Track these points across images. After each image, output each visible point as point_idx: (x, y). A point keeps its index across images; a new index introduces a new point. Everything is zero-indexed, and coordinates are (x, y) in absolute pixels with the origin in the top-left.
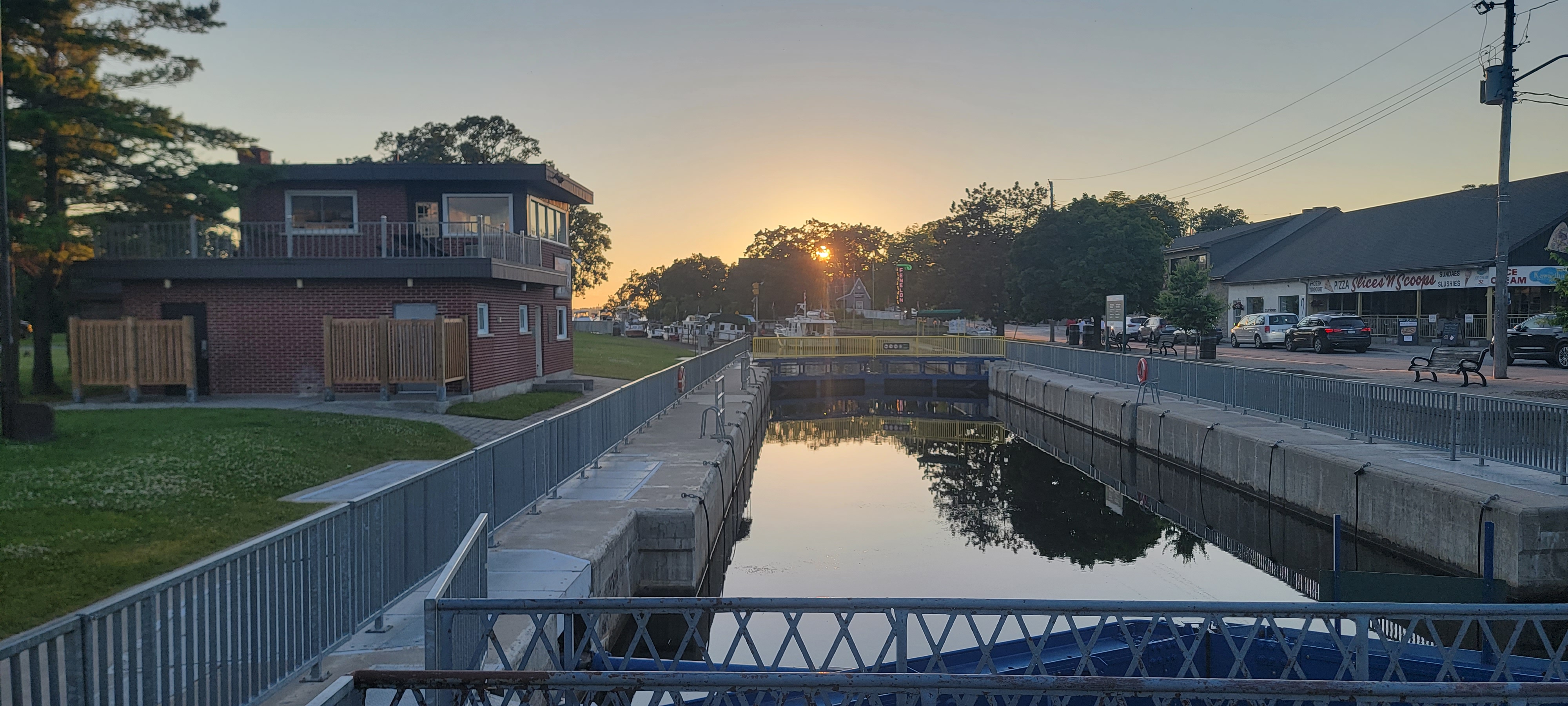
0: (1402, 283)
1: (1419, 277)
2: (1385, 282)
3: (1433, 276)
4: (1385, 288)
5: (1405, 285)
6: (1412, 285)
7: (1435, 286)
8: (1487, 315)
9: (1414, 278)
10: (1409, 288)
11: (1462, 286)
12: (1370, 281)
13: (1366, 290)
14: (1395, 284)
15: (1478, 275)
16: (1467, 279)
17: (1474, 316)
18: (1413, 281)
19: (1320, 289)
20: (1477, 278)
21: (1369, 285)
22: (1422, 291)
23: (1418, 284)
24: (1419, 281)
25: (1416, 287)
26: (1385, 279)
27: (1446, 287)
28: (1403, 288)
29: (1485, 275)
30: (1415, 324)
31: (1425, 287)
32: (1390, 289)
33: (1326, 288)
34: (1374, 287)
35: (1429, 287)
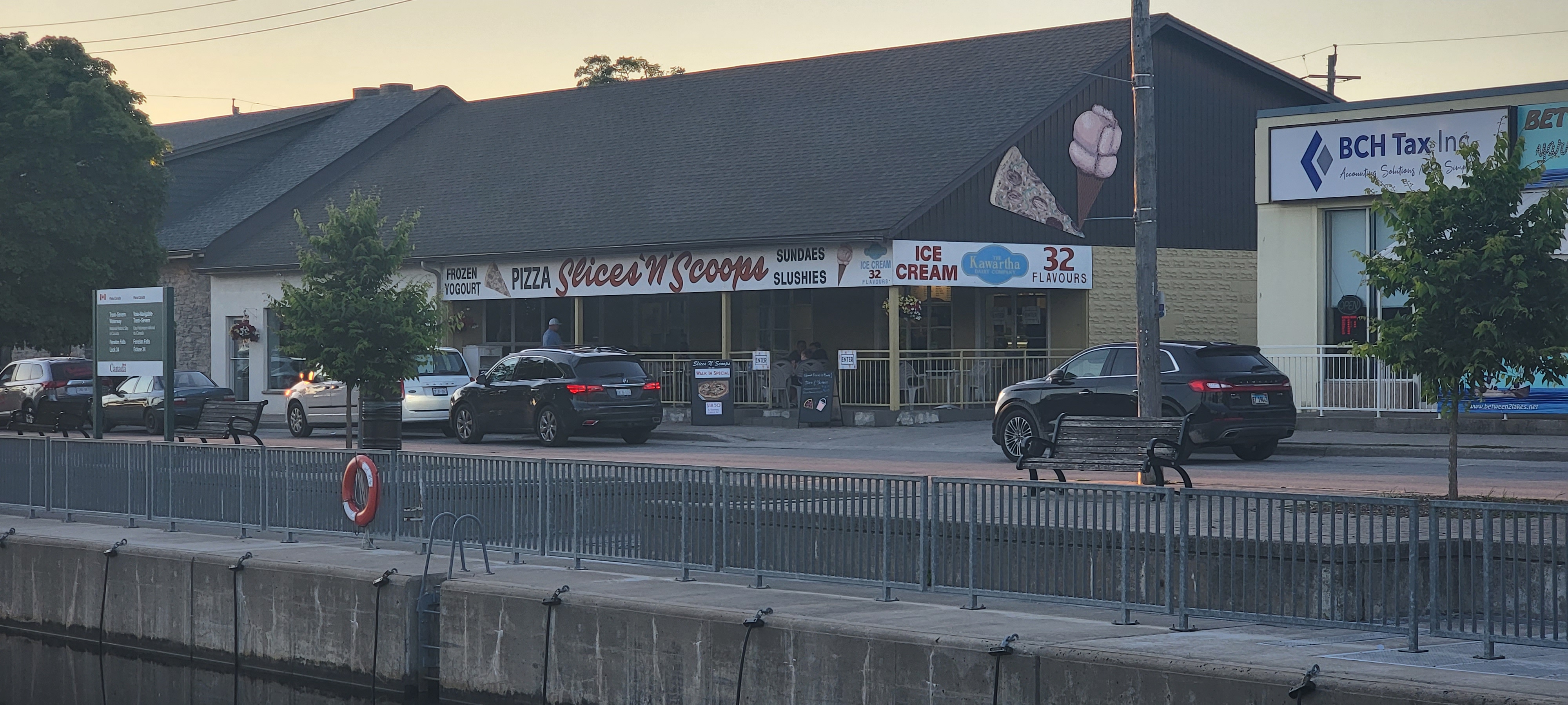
0: (685, 274)
1: (727, 262)
2: (644, 270)
3: (762, 259)
4: (642, 288)
5: (694, 280)
6: (711, 279)
7: (767, 283)
8: (891, 351)
9: (714, 262)
10: (703, 286)
11: (832, 282)
12: (604, 268)
13: (594, 290)
14: (668, 276)
15: (868, 258)
16: (842, 268)
17: (858, 355)
18: (712, 271)
19: (475, 286)
20: (864, 265)
21: (602, 278)
22: (735, 296)
23: (725, 278)
24: (726, 270)
25: (720, 285)
26: (642, 266)
27: (794, 286)
28: (688, 287)
29: (883, 258)
30: (725, 373)
31: (742, 286)
32: (655, 289)
33: (489, 285)
34: (616, 284)
35: (752, 285)
